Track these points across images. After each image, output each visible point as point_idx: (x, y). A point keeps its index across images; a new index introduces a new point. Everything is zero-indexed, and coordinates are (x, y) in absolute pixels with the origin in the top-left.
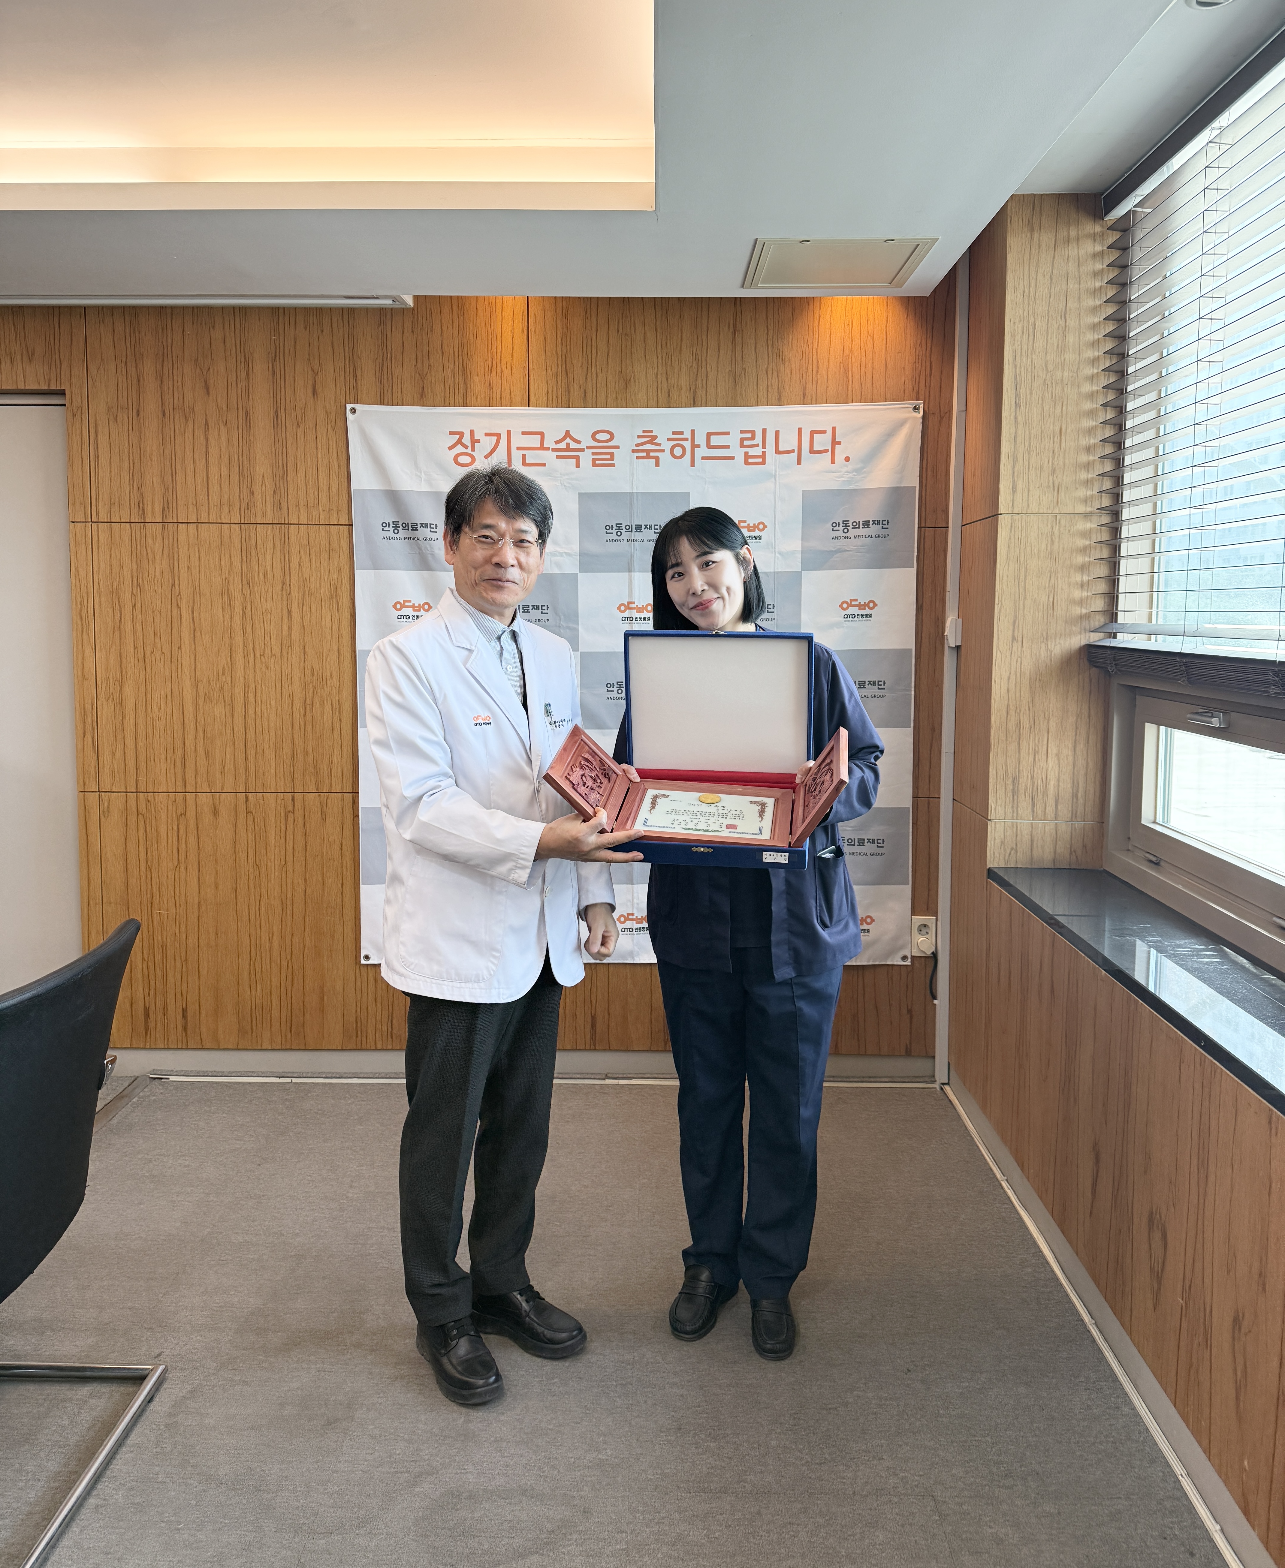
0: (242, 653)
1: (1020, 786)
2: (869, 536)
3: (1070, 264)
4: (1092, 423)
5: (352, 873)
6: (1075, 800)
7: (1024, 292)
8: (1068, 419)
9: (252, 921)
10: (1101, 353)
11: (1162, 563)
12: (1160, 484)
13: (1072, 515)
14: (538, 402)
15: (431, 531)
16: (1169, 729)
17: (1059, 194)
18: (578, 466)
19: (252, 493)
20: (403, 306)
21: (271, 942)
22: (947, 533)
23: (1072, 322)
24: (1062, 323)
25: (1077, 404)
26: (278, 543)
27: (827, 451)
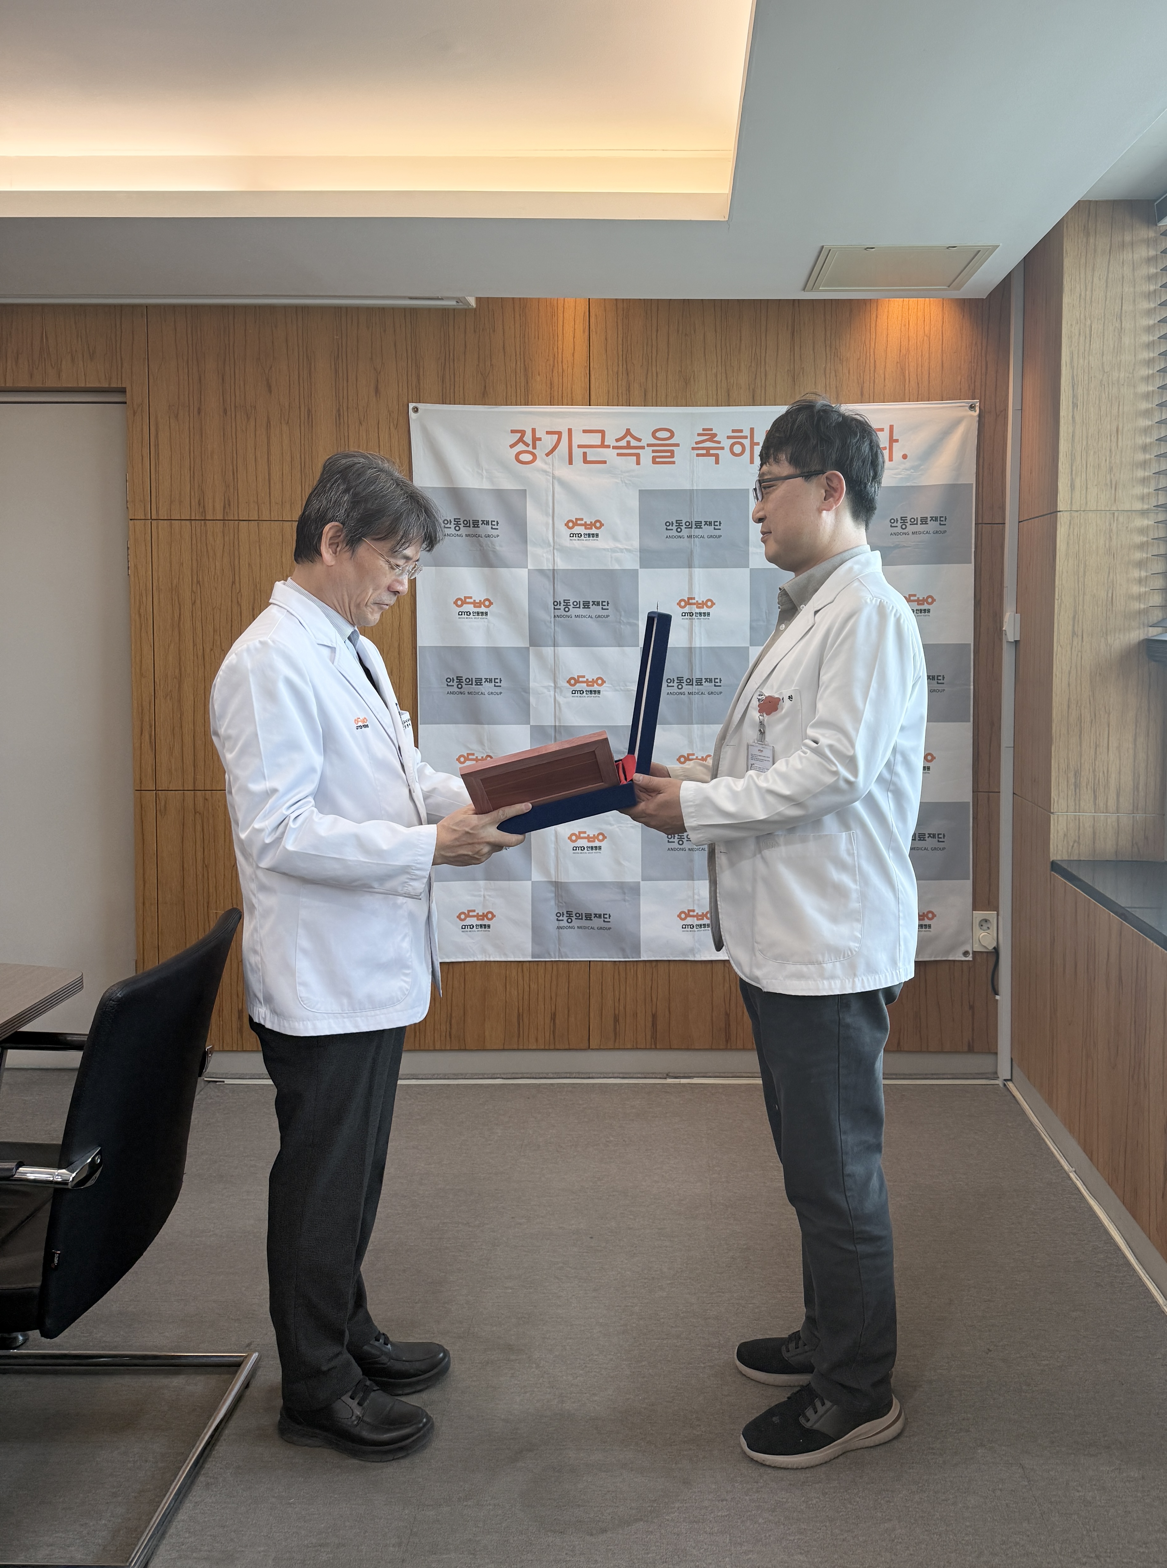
1: (1082, 779)
2: (927, 532)
3: (1125, 268)
4: (1148, 423)
6: (1136, 793)
7: (1080, 295)
8: (1124, 419)
10: (1156, 355)
13: (1129, 513)
14: (599, 401)
15: (492, 528)
17: (1115, 201)
18: (638, 463)
20: (466, 307)
22: (1003, 530)
23: (1127, 324)
24: (1118, 325)
25: (1133, 404)
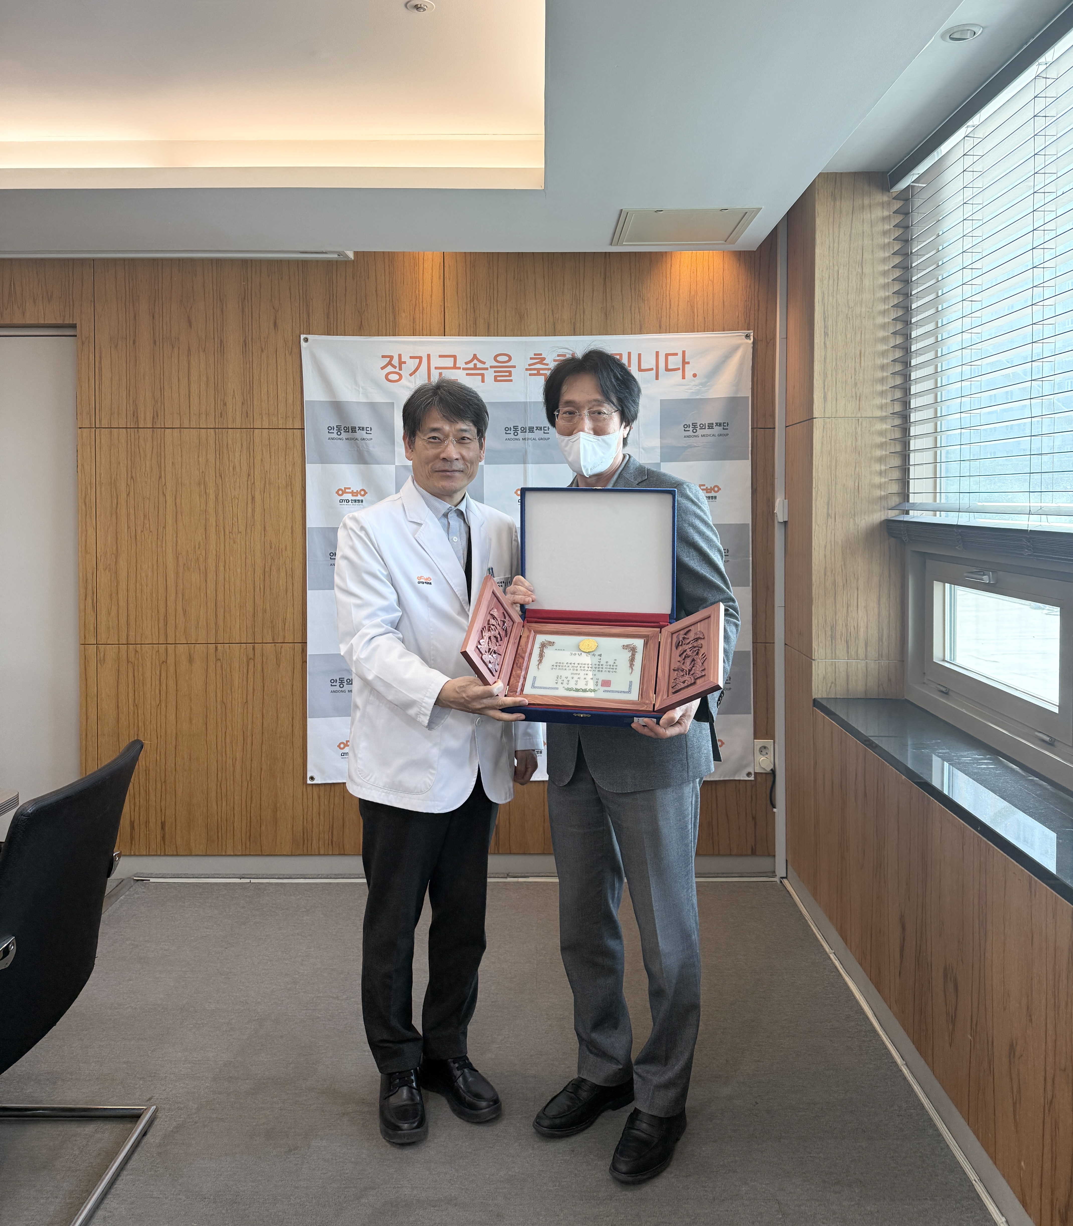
0: (214, 531)
1: (837, 632)
2: (713, 435)
3: (865, 225)
4: (885, 347)
5: (301, 709)
6: (880, 644)
7: (829, 247)
8: (866, 345)
9: (219, 748)
10: (890, 294)
11: (942, 455)
12: (939, 394)
13: (871, 419)
14: (452, 332)
15: (366, 433)
16: (953, 585)
17: (855, 173)
18: (483, 381)
19: (225, 404)
20: (346, 259)
21: (234, 766)
22: (774, 433)
23: (867, 270)
24: (860, 270)
25: (873, 333)
26: (245, 444)
27: (679, 369)
